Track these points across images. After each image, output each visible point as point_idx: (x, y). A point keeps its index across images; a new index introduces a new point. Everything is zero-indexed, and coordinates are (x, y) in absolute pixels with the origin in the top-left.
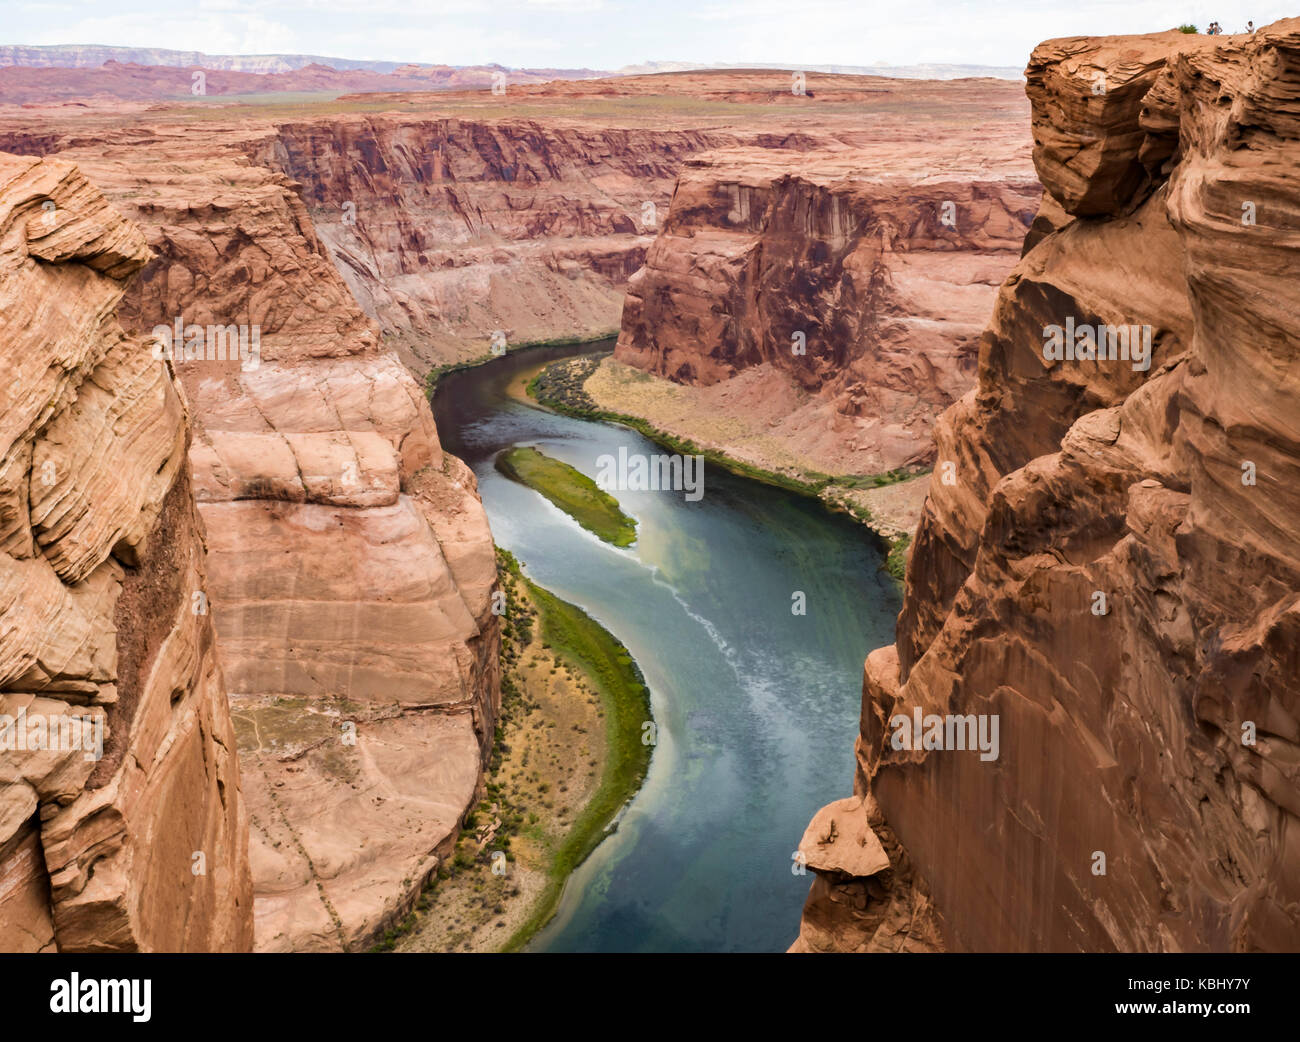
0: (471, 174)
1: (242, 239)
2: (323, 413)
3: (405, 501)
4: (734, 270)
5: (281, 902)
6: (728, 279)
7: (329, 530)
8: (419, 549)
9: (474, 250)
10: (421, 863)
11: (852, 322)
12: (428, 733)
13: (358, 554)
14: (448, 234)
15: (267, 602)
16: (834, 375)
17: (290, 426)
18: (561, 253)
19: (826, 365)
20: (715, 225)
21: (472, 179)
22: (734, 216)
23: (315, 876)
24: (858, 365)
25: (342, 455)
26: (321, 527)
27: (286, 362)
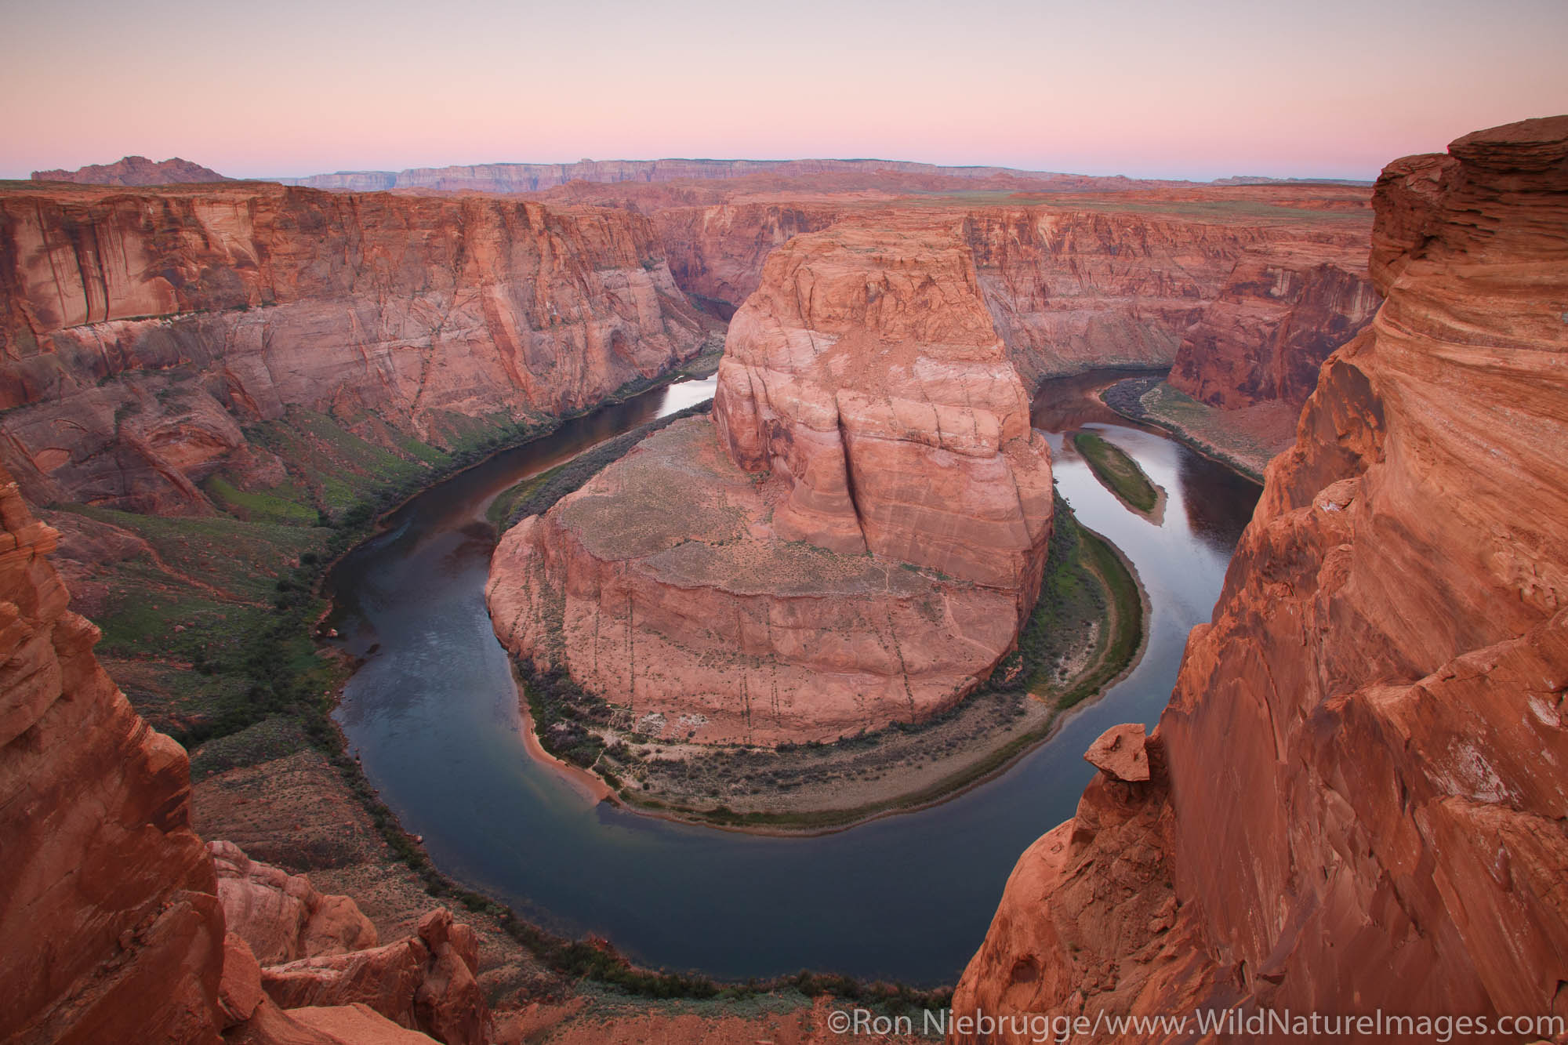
0: (1089, 249)
1: (929, 282)
2: (958, 394)
3: (1000, 458)
4: (1268, 330)
5: (882, 680)
6: (1262, 335)
7: (950, 468)
8: (1003, 489)
9: (1082, 300)
10: (967, 679)
12: (988, 604)
13: (965, 485)
14: (1064, 286)
15: (906, 505)
17: (939, 400)
18: (1142, 307)
20: (1259, 296)
21: (1089, 253)
22: (1275, 291)
23: (904, 670)
25: (966, 422)
26: (946, 464)
27: (942, 360)
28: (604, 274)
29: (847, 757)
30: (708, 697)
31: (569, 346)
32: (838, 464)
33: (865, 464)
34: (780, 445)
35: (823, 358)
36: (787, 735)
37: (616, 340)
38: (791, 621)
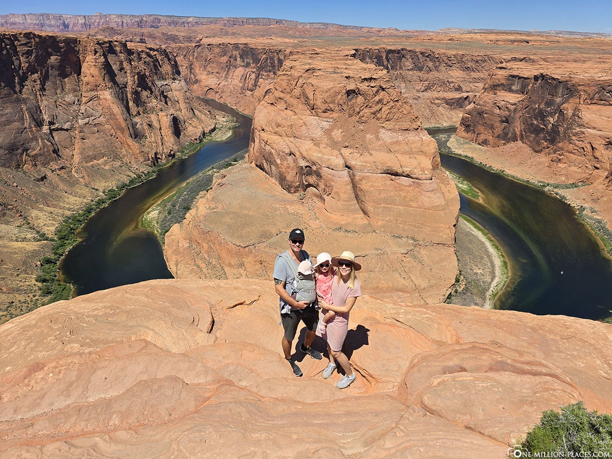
0: (409, 68)
2: (406, 148)
3: (434, 179)
4: (512, 107)
5: (409, 295)
6: (509, 110)
7: (410, 186)
8: (438, 195)
10: (447, 290)
11: (561, 129)
12: (441, 252)
13: (419, 194)
15: (389, 206)
16: (548, 148)
17: (397, 151)
18: (435, 97)
19: (545, 144)
20: (506, 90)
22: (514, 88)
23: (417, 289)
24: (560, 145)
25: (414, 162)
26: (408, 184)
27: (394, 131)
28: (159, 84)
32: (350, 187)
33: (364, 186)
34: (312, 179)
35: (328, 132)
37: (175, 122)
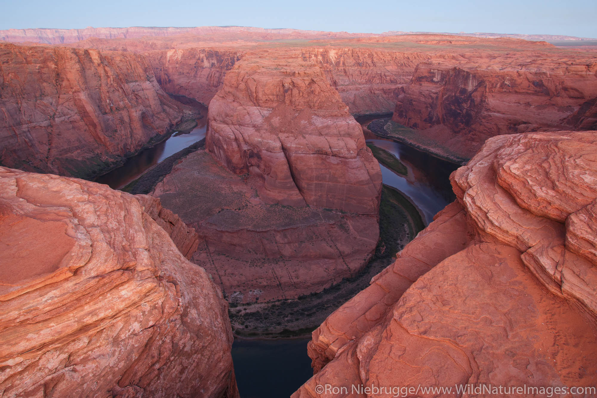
0: (350, 65)
1: (313, 82)
2: (335, 131)
3: (359, 158)
4: (434, 96)
5: (333, 261)
6: (432, 98)
7: (338, 164)
8: (363, 171)
9: (350, 87)
10: (368, 255)
11: (473, 113)
12: (365, 221)
13: (346, 171)
14: (343, 82)
15: (321, 182)
16: (464, 129)
17: (326, 135)
18: (375, 88)
19: (462, 126)
20: (428, 81)
21: (351, 66)
22: (435, 79)
23: (341, 255)
24: (473, 126)
25: (341, 143)
26: (336, 163)
27: (324, 117)
28: (131, 85)
29: (330, 297)
30: (260, 280)
31: (122, 121)
32: (286, 167)
33: (299, 166)
34: (254, 161)
35: (267, 119)
36: (302, 292)
37: (144, 117)
38: (286, 240)
